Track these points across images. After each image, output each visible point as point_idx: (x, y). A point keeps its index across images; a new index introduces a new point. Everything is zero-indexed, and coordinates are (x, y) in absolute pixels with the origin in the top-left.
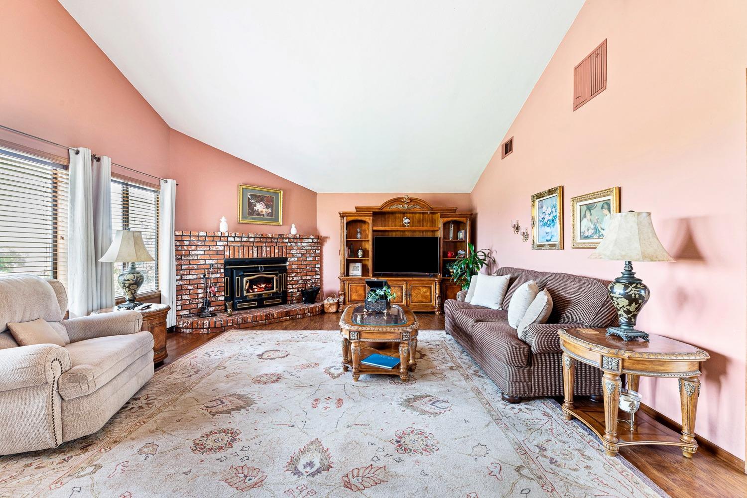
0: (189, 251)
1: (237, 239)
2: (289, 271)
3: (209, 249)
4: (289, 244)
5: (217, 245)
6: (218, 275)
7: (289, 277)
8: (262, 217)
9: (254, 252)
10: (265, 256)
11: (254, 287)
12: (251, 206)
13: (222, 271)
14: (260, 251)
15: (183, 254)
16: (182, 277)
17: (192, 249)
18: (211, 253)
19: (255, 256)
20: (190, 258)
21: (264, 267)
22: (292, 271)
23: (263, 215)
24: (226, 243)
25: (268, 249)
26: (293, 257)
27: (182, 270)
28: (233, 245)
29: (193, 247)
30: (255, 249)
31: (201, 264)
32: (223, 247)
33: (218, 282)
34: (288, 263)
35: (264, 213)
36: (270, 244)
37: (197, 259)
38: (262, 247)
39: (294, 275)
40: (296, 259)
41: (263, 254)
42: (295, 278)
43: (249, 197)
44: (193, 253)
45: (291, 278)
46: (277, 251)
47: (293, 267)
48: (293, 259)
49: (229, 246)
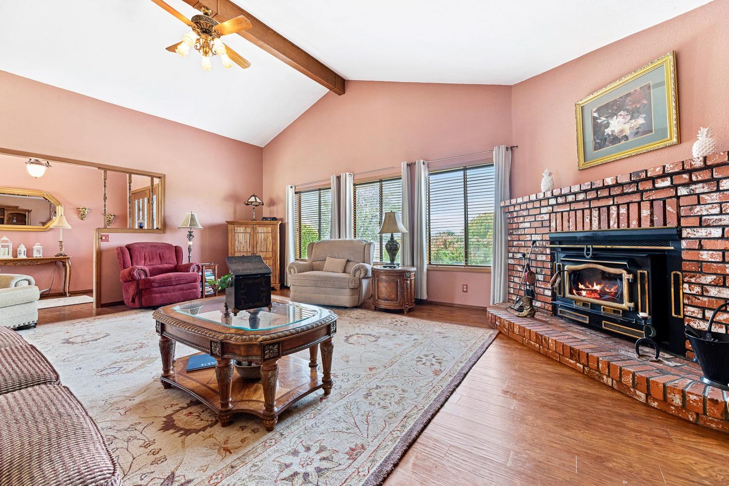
0: (518, 223)
1: (560, 200)
2: (686, 266)
3: (534, 220)
4: (682, 191)
5: (540, 214)
6: (544, 258)
7: (690, 283)
8: (623, 142)
9: (593, 219)
10: (616, 225)
11: (581, 286)
12: (598, 128)
13: (548, 251)
14: (604, 217)
15: (514, 227)
16: (513, 255)
17: (520, 221)
18: (536, 224)
19: (595, 226)
20: (519, 233)
21: (594, 249)
22: (701, 268)
23: (626, 138)
24: (550, 208)
25: (623, 210)
26: (702, 223)
27: (513, 246)
28: (559, 210)
29: (522, 219)
30: (595, 213)
31: (527, 241)
32: (548, 215)
33: (543, 268)
34: (684, 244)
35: (627, 132)
36: (626, 199)
37: (525, 234)
38: (608, 207)
39: (709, 279)
40: (717, 233)
41: (612, 223)
42: (713, 292)
43: (596, 115)
44: (521, 226)
45: (697, 289)
46: (645, 212)
47: (705, 256)
48: (702, 233)
49: (556, 213)
